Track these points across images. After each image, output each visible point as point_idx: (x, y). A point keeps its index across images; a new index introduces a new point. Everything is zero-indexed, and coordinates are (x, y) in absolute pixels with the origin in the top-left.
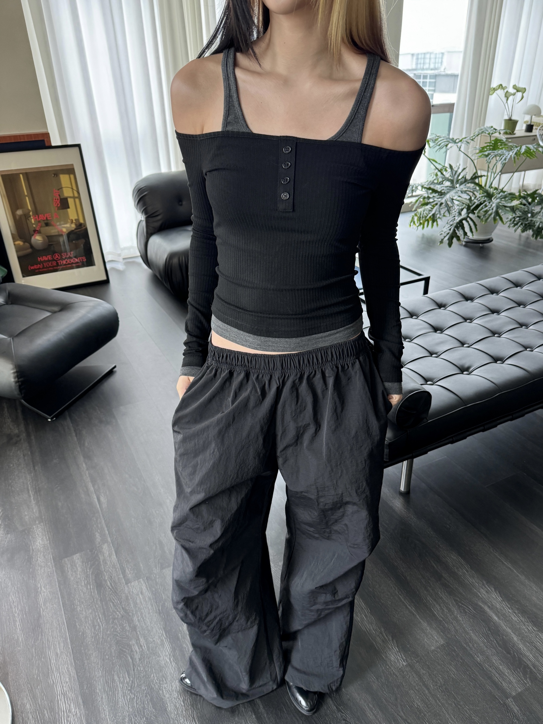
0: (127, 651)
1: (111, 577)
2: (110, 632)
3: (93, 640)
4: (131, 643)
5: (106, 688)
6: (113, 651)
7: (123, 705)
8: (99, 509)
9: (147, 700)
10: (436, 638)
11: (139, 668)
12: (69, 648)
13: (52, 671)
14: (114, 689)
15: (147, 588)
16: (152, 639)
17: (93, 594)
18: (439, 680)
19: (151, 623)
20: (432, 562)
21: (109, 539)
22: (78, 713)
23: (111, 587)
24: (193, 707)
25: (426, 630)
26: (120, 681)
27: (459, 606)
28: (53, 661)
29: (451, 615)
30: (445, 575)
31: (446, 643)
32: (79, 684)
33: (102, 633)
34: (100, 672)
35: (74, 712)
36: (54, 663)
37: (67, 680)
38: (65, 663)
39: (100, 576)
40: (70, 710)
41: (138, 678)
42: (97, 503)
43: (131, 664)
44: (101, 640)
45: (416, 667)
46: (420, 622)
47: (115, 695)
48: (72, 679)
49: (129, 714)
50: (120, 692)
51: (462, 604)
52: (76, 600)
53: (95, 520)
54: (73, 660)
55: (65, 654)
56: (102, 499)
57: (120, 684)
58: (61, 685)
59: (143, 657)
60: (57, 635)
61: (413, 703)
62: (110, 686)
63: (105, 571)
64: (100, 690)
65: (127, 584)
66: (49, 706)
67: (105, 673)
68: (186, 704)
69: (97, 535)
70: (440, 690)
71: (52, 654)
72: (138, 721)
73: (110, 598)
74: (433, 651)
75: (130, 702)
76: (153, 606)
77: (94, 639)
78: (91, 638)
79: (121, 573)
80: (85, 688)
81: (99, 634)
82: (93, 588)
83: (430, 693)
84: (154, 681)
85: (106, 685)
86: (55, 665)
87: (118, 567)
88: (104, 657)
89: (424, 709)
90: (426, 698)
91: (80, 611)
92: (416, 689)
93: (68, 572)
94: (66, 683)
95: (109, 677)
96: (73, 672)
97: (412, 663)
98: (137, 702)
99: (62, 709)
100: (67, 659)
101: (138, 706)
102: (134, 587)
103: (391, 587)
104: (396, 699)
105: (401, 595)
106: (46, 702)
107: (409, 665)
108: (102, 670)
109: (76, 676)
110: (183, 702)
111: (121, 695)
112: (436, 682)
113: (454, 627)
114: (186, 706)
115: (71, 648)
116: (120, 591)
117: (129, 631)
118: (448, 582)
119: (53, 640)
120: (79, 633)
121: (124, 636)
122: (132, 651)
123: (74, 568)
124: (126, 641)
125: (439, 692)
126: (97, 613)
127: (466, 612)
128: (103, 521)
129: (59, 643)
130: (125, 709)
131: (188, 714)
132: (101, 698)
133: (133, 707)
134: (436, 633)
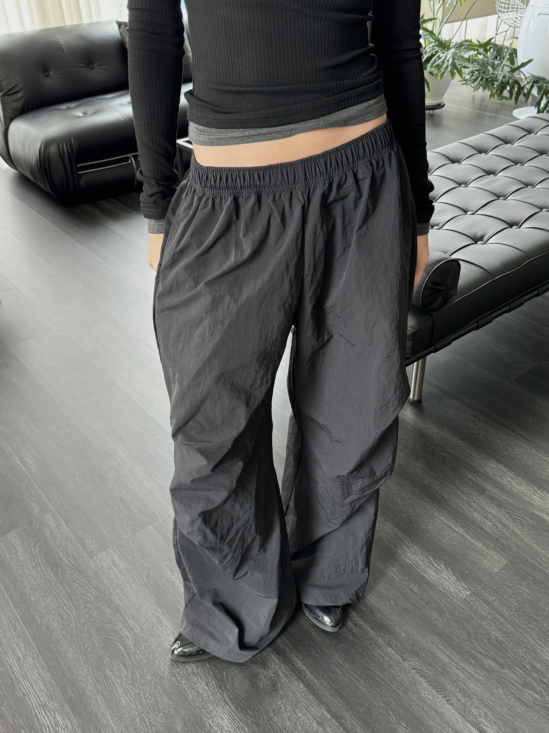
0: (114, 638)
1: (67, 552)
2: (84, 619)
3: (64, 633)
4: (116, 627)
5: (99, 687)
6: (95, 641)
7: (127, 704)
8: (27, 472)
9: (159, 692)
10: (497, 558)
11: (136, 656)
12: (34, 648)
13: (18, 680)
14: (111, 688)
15: (120, 558)
16: (144, 618)
17: (48, 577)
18: (514, 605)
19: (136, 599)
20: (468, 474)
21: (51, 507)
22: (68, 725)
23: (70, 565)
24: (221, 689)
25: (483, 551)
26: (115, 676)
27: (514, 520)
28: (16, 668)
29: (507, 531)
30: (489, 487)
31: (510, 562)
32: (60, 690)
33: (75, 623)
34: (85, 669)
35: (63, 724)
36: (18, 670)
37: (43, 687)
38: (33, 668)
39: (52, 554)
40: (56, 723)
41: (139, 668)
42: (22, 466)
43: (125, 652)
44: (75, 631)
45: (482, 594)
46: (473, 544)
47: (114, 693)
48: (49, 685)
49: (139, 713)
50: (119, 688)
51: (517, 516)
52: (26, 588)
53: (24, 486)
54: (43, 663)
55: (31, 656)
56: (27, 460)
57: (116, 679)
58: (35, 695)
59: (139, 642)
60: (12, 635)
61: (490, 636)
62: (103, 684)
63: (56, 546)
64: (91, 692)
65: (91, 557)
66: (26, 724)
67: (93, 670)
68: (211, 687)
69: (34, 505)
70: (517, 616)
71: (12, 659)
72: (153, 719)
73: (73, 578)
74: (497, 573)
75: (135, 698)
76: (134, 578)
77: (66, 631)
78: (61, 631)
79: (79, 545)
80: (70, 693)
81: (71, 625)
82: (46, 571)
83: (506, 620)
84: (161, 667)
85: (97, 684)
86: (19, 673)
87: (73, 539)
88: (85, 651)
89: (504, 639)
90: (504, 627)
91: (36, 600)
92: (489, 619)
93: (5, 555)
94: (41, 692)
95: (99, 674)
96: (47, 676)
97: (476, 591)
98: (146, 696)
99: (46, 724)
100: (34, 662)
101: (148, 702)
102: (102, 559)
103: (428, 509)
104: (469, 634)
105: (442, 517)
106: (20, 720)
107: (474, 594)
108: (86, 667)
109: (53, 681)
110: (207, 685)
111: (122, 692)
112: (511, 607)
113: (514, 543)
114: (212, 689)
115: (36, 647)
116: (85, 568)
117: (110, 614)
118: (493, 493)
119: (8, 642)
120: (43, 627)
121: (105, 621)
122: (121, 637)
123: (12, 549)
124: (110, 626)
125: (516, 617)
126: (59, 600)
127: (523, 524)
128: (37, 486)
129: (18, 645)
130: (131, 708)
131: (216, 698)
132: (96, 701)
133: (142, 703)
134: (495, 553)
